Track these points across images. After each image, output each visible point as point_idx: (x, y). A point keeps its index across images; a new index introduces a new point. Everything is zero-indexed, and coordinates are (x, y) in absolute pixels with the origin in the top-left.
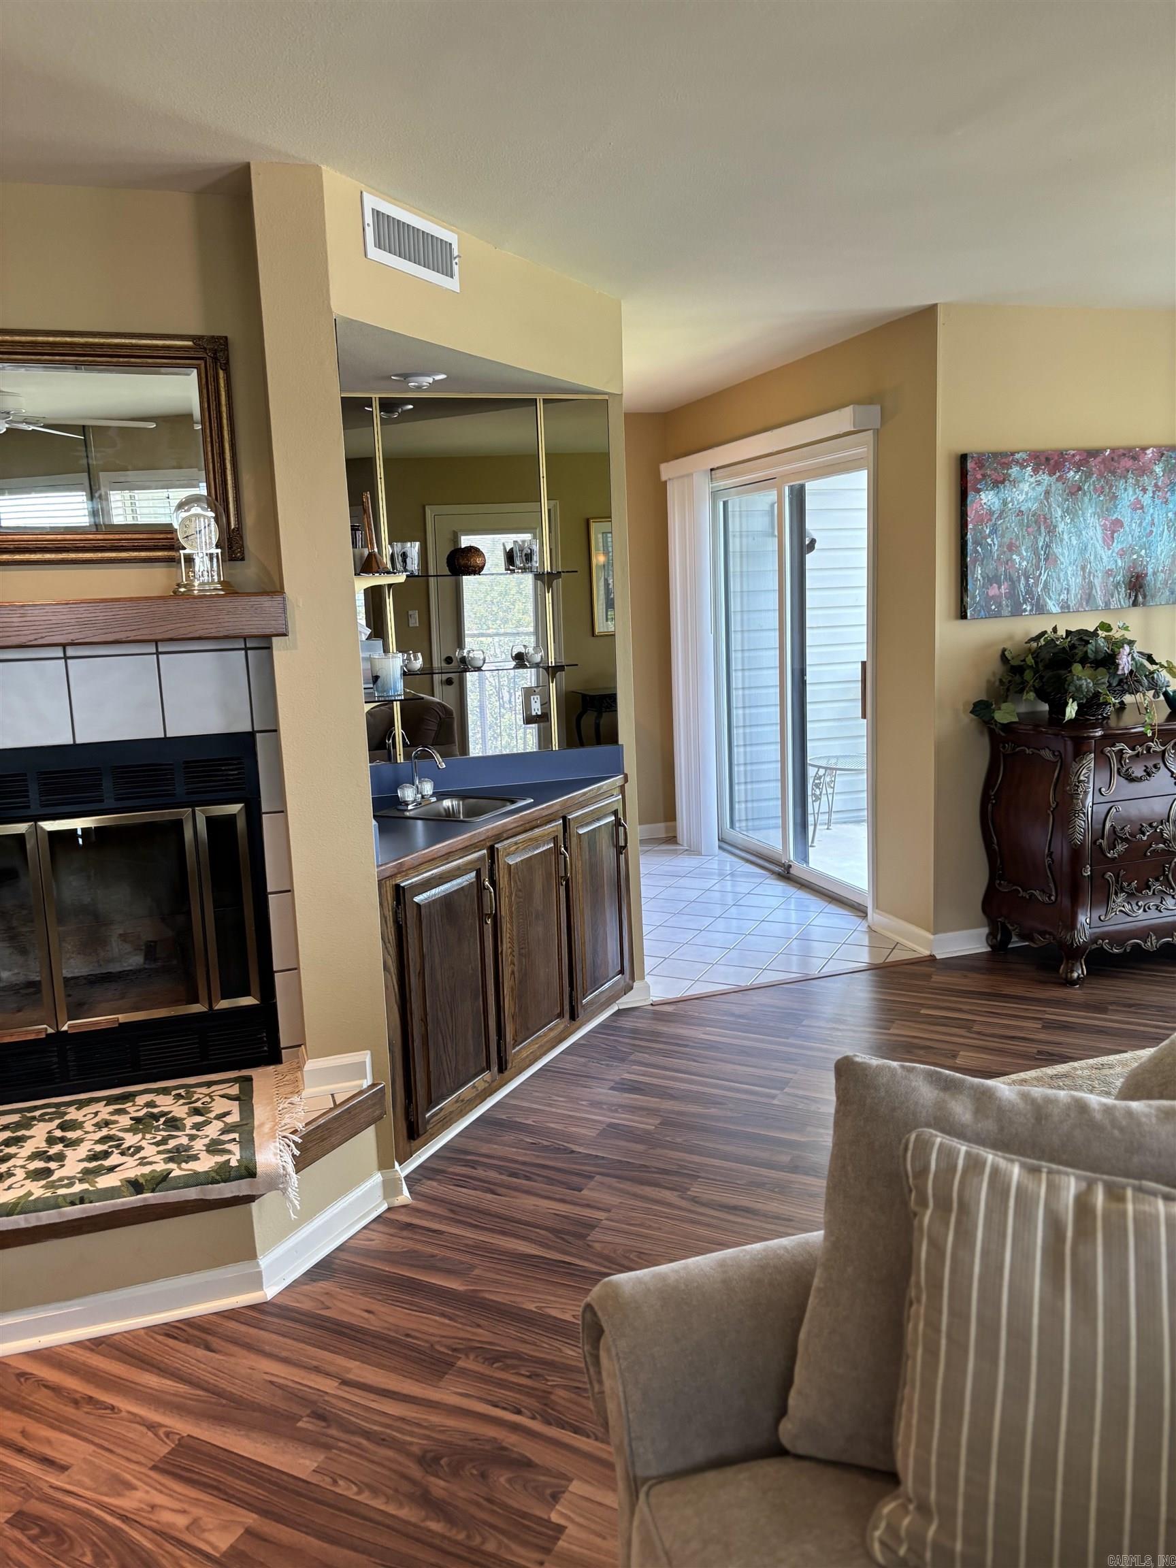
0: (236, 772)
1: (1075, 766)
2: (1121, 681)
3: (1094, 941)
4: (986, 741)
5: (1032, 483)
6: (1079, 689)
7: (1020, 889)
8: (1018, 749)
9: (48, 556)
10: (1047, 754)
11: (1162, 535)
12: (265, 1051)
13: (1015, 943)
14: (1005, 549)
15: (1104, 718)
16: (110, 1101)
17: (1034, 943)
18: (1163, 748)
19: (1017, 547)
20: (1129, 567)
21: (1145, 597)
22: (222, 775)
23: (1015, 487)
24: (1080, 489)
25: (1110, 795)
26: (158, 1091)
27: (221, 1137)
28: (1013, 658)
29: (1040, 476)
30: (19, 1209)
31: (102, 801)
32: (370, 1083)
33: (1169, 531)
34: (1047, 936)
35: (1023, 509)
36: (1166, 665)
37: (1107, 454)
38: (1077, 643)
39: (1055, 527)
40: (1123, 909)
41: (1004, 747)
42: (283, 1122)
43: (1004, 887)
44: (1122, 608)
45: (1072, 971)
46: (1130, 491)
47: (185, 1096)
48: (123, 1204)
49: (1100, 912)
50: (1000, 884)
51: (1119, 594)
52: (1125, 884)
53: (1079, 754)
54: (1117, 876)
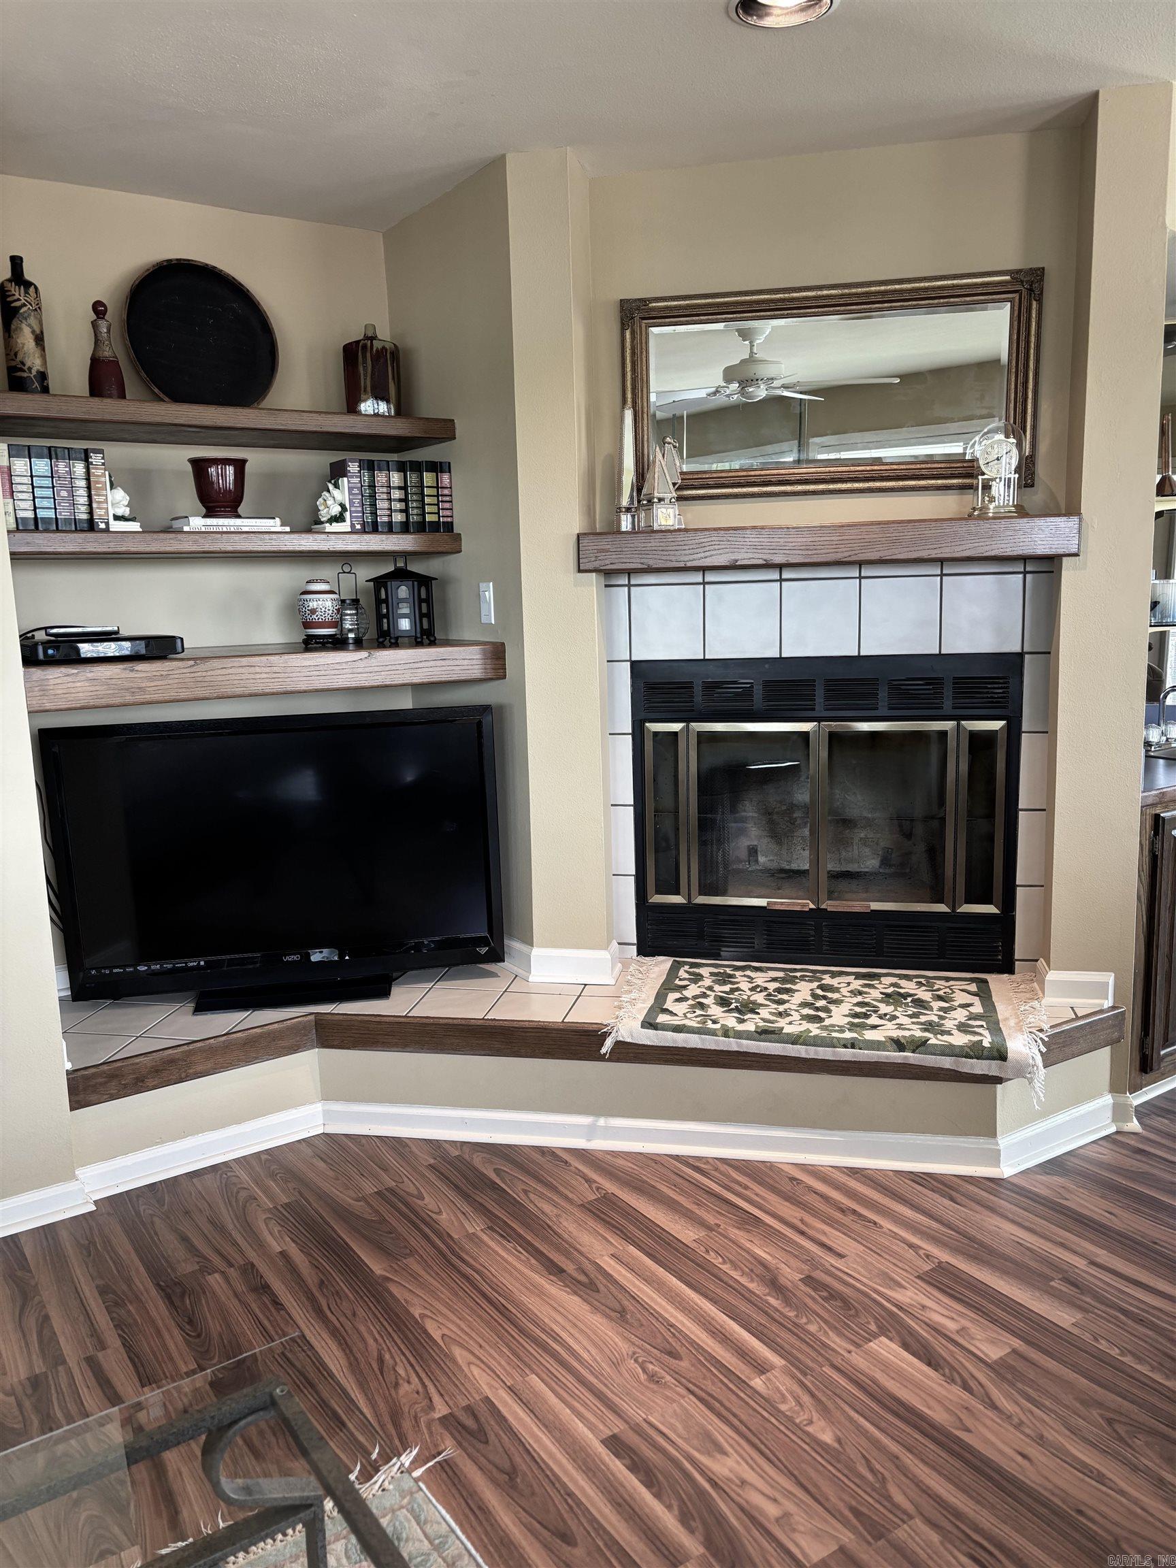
0: (1001, 691)
9: (856, 485)
12: (999, 960)
16: (858, 976)
22: (988, 693)
26: (901, 977)
27: (969, 1022)
30: (801, 1040)
31: (877, 709)
32: (1111, 1005)
42: (1029, 1020)
47: (929, 984)
48: (887, 1057)
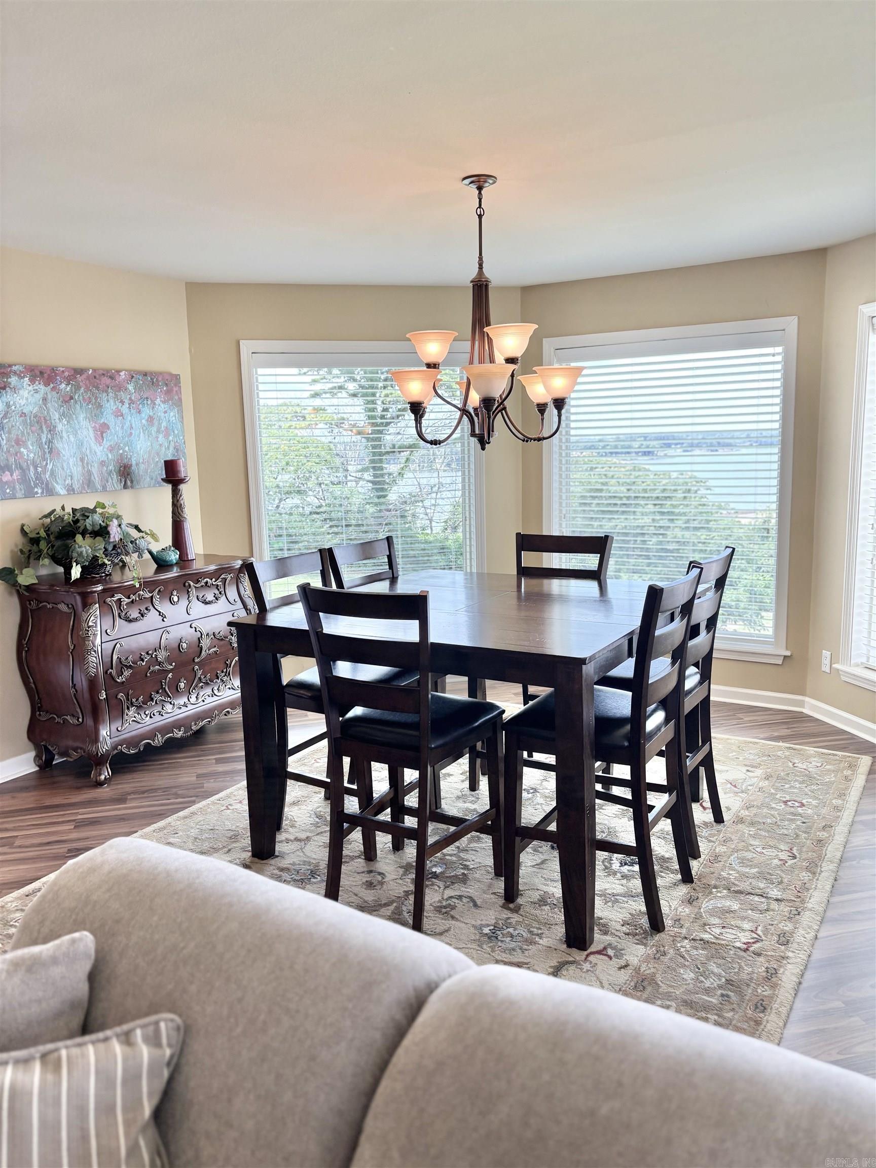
1: (84, 616)
2: (115, 546)
3: (115, 747)
4: (15, 601)
5: (31, 391)
6: (80, 554)
7: (55, 716)
8: (41, 605)
10: (63, 607)
11: (139, 436)
13: (57, 760)
14: (13, 443)
15: (107, 575)
17: (71, 758)
18: (151, 595)
19: (23, 442)
20: (118, 460)
21: (132, 482)
23: (16, 393)
24: (71, 398)
25: (114, 634)
28: (31, 532)
29: (37, 386)
33: (144, 434)
34: (79, 751)
35: (25, 411)
36: (149, 533)
37: (90, 372)
38: (80, 518)
39: (55, 427)
40: (135, 719)
41: (30, 604)
43: (44, 717)
44: (116, 490)
45: (100, 775)
46: (112, 401)
49: (117, 724)
50: (40, 715)
51: (112, 480)
52: (134, 700)
53: (86, 605)
54: (127, 695)
